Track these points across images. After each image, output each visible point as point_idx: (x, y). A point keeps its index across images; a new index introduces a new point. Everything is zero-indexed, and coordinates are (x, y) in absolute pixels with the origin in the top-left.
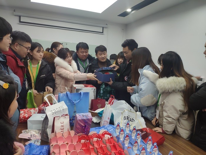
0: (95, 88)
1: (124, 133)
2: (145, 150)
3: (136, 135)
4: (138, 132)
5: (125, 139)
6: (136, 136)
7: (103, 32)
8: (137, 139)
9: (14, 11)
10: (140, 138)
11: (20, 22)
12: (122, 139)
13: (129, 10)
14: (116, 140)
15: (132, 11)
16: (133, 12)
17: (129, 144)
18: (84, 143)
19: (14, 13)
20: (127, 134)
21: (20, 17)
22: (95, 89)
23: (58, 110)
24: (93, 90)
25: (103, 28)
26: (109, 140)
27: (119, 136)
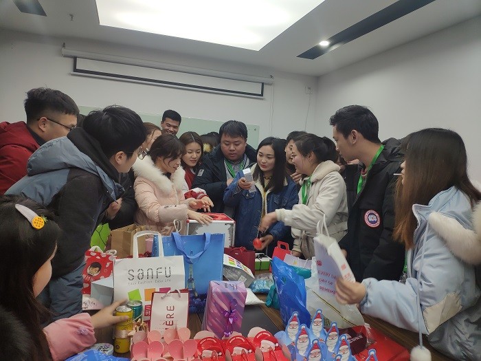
7: (262, 95)
11: (75, 70)
13: (324, 43)
14: (288, 353)
15: (331, 45)
16: (334, 48)
19: (63, 50)
20: (316, 341)
21: (75, 59)
22: (232, 224)
24: (229, 226)
25: (263, 84)
26: (272, 353)
27: (296, 344)
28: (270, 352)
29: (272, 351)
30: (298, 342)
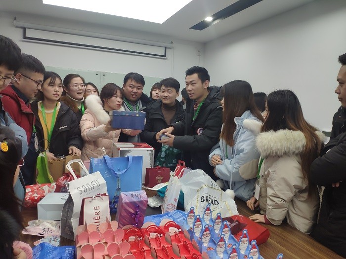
0: (152, 149)
1: (201, 224)
2: (236, 252)
3: (221, 227)
4: (225, 223)
5: (203, 235)
6: (222, 229)
7: (165, 56)
8: (224, 235)
9: (15, 19)
10: (229, 233)
11: (25, 37)
12: (197, 235)
13: (209, 19)
14: (188, 235)
15: (214, 20)
16: (216, 22)
17: (209, 242)
18: (135, 241)
19: (15, 22)
20: (207, 226)
21: (24, 29)
22: (152, 151)
23: (90, 187)
24: (150, 152)
25: (166, 48)
26: (177, 236)
27: (193, 229)
28: (175, 235)
29: (177, 234)
30: (195, 228)
